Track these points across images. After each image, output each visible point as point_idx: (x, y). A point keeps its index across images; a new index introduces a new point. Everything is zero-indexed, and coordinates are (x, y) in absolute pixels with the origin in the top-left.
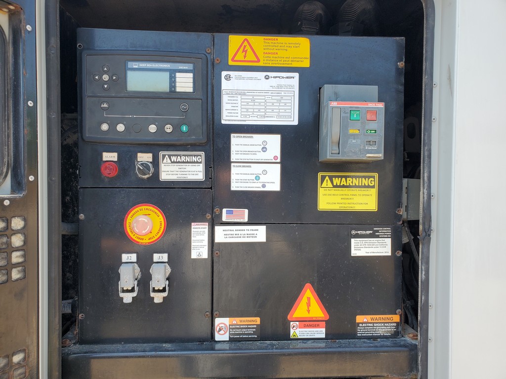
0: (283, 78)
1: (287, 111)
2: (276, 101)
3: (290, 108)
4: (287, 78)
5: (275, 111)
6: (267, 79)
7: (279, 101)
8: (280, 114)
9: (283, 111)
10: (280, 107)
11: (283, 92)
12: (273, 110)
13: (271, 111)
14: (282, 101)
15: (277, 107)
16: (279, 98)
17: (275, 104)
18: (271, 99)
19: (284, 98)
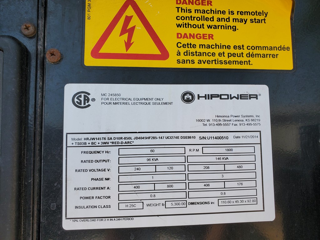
0: (230, 97)
1: (245, 184)
2: (213, 159)
3: (252, 175)
4: (242, 97)
5: (212, 185)
6: (188, 101)
7: (223, 159)
8: (228, 193)
9: (235, 184)
10: (227, 176)
11: (231, 135)
12: (207, 182)
13: (201, 185)
14: (231, 159)
15: (219, 176)
16: (223, 150)
17: (212, 168)
18: (200, 153)
19: (235, 150)
